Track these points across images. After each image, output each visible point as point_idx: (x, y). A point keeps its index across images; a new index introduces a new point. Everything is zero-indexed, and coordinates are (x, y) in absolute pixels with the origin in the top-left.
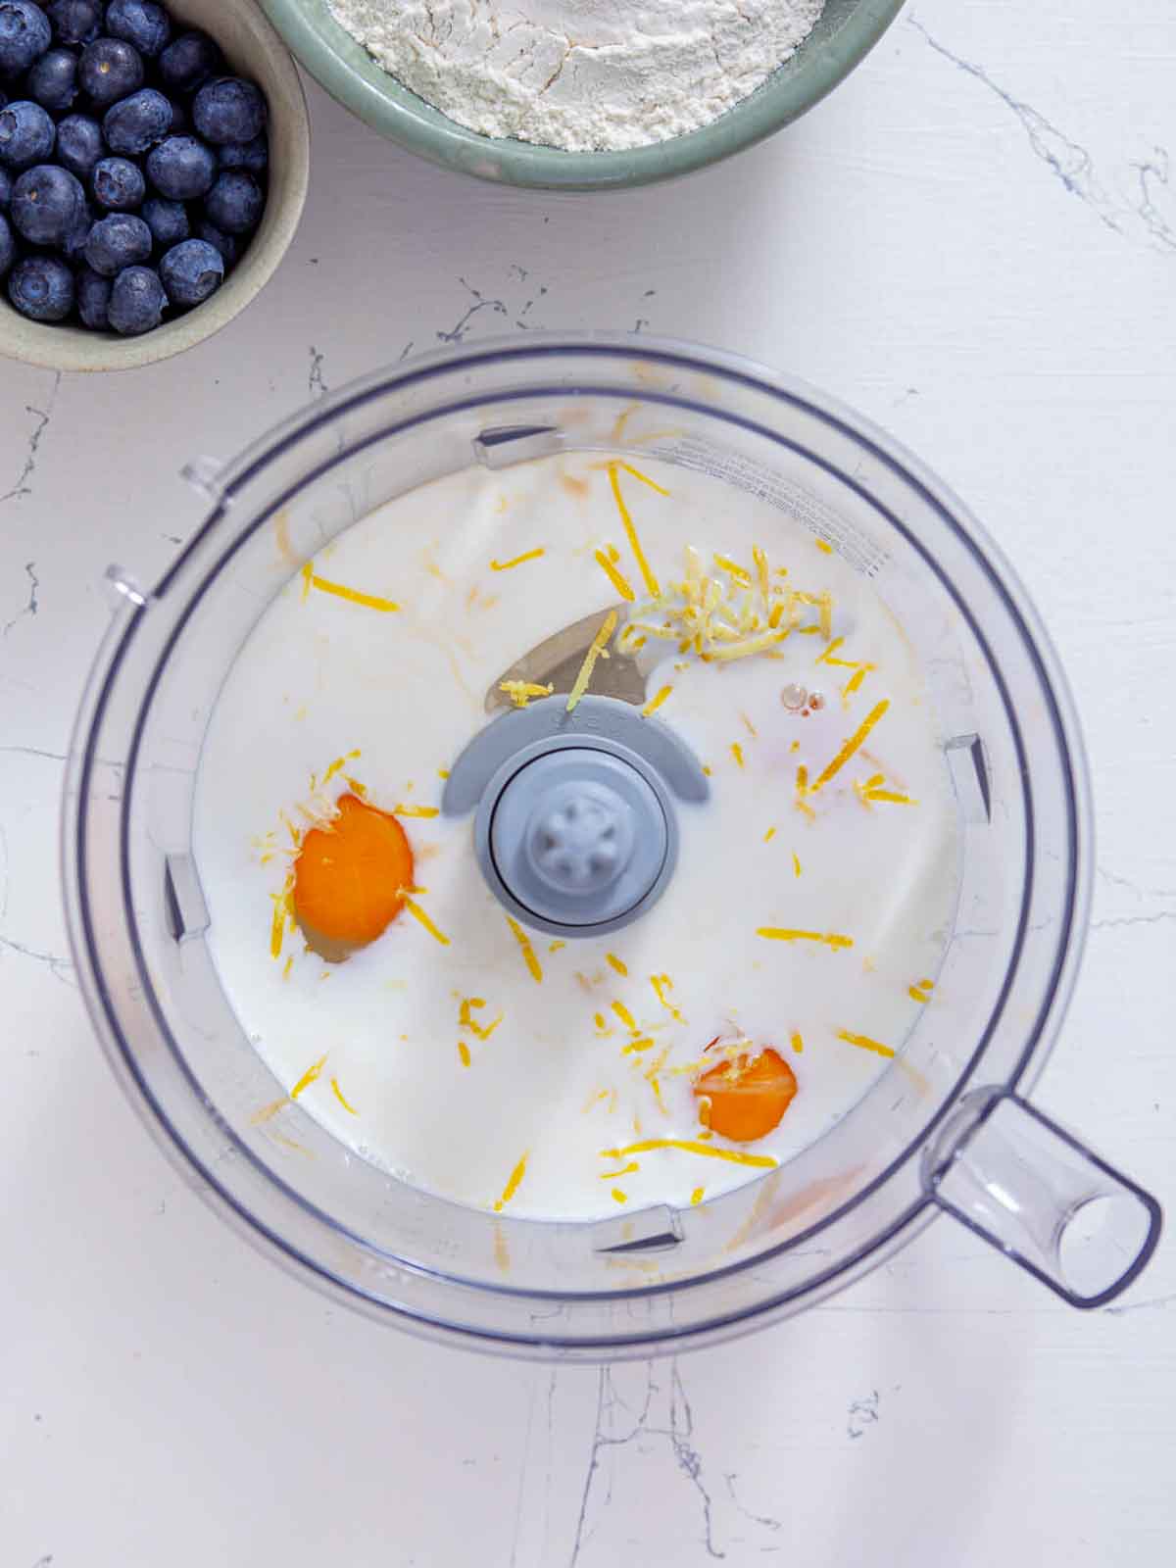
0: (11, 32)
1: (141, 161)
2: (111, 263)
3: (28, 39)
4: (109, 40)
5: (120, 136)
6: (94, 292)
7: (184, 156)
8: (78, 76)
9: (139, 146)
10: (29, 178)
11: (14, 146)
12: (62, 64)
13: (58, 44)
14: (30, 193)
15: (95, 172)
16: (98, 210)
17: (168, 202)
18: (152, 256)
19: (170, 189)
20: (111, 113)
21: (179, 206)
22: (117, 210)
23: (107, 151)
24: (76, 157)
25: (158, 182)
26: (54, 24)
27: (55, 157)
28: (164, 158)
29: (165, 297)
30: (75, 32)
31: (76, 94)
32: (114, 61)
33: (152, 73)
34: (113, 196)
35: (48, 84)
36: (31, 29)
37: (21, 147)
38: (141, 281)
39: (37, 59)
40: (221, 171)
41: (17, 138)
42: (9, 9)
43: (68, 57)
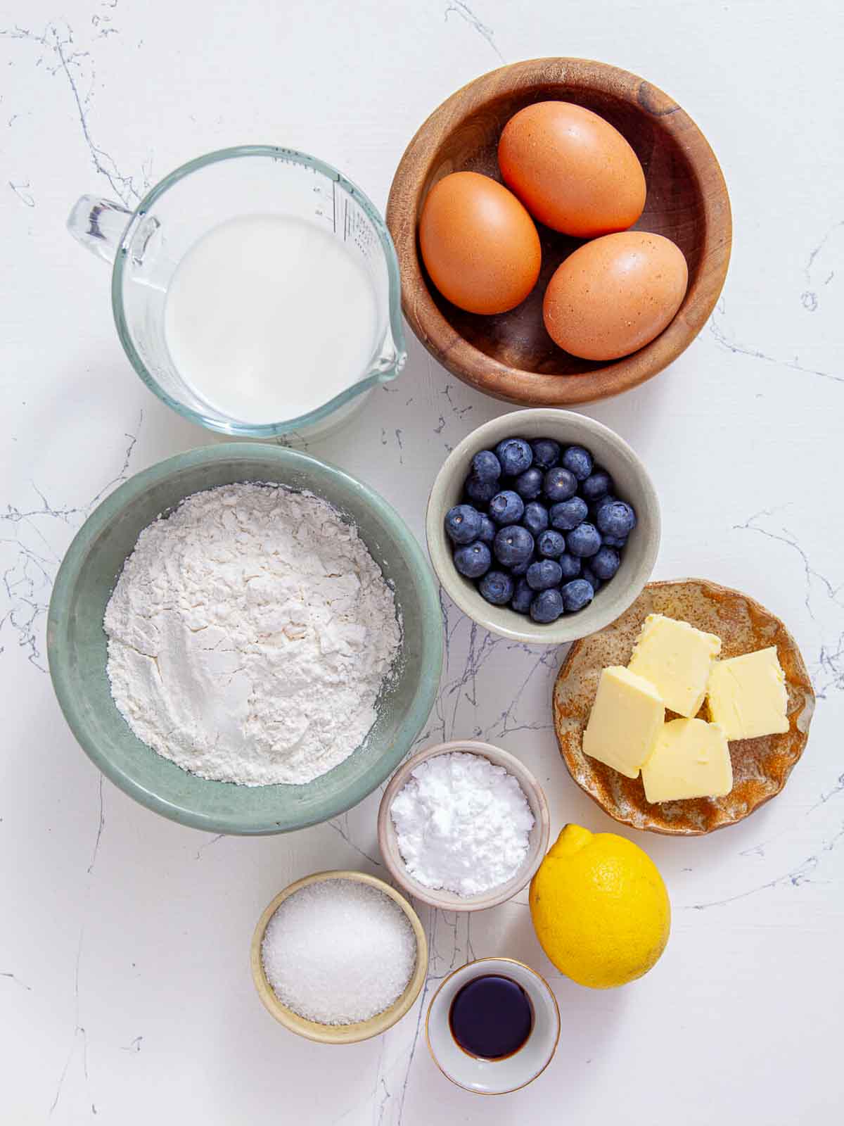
0: (514, 457)
1: (565, 534)
2: (540, 585)
3: (522, 462)
4: (563, 470)
5: (560, 521)
6: (524, 596)
7: (587, 534)
8: (543, 484)
9: (568, 526)
10: (508, 531)
11: (503, 515)
12: (533, 476)
13: (534, 466)
14: (508, 539)
15: (542, 537)
16: (537, 556)
17: (573, 557)
18: (561, 584)
19: (577, 552)
20: (557, 507)
21: (579, 560)
22: (549, 558)
23: (550, 527)
24: (534, 526)
25: (572, 547)
26: (534, 455)
27: (521, 522)
28: (578, 535)
29: (563, 609)
30: (544, 461)
31: (539, 493)
32: (563, 480)
33: (580, 490)
34: (547, 550)
35: (527, 486)
36: (525, 457)
37: (507, 516)
38: (552, 596)
39: (524, 472)
40: (604, 547)
41: (506, 512)
42: (516, 445)
43: (538, 473)
